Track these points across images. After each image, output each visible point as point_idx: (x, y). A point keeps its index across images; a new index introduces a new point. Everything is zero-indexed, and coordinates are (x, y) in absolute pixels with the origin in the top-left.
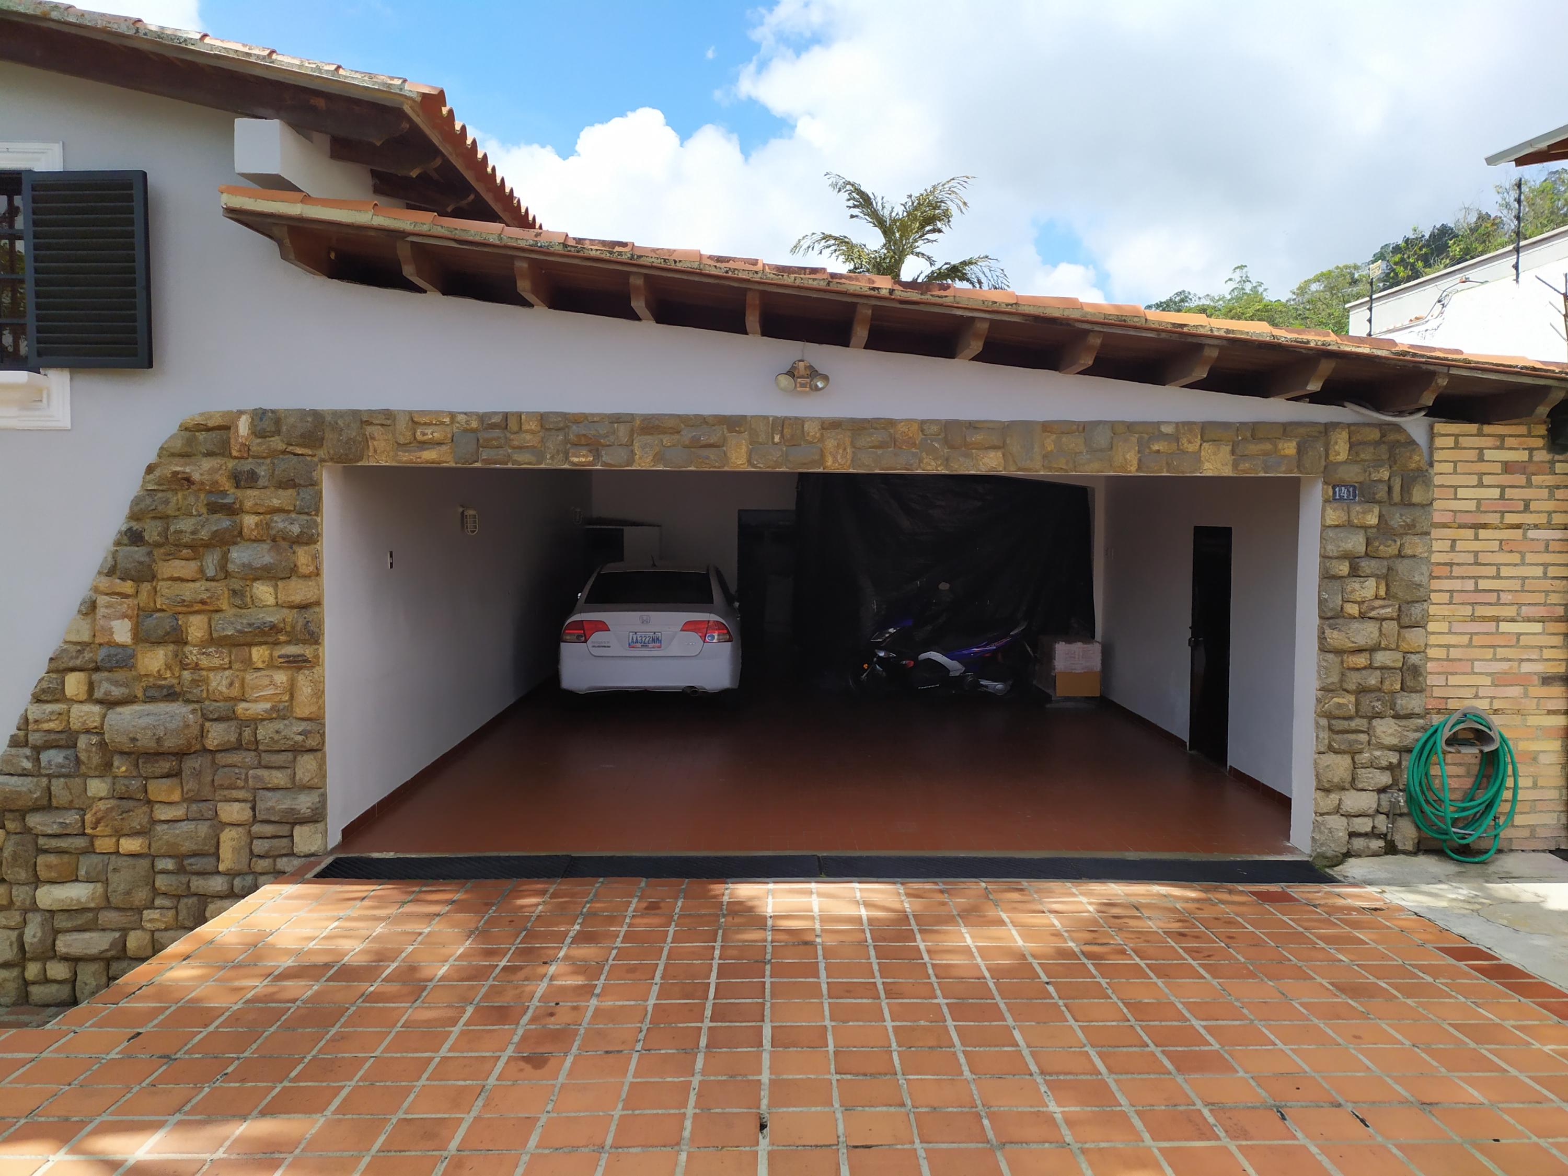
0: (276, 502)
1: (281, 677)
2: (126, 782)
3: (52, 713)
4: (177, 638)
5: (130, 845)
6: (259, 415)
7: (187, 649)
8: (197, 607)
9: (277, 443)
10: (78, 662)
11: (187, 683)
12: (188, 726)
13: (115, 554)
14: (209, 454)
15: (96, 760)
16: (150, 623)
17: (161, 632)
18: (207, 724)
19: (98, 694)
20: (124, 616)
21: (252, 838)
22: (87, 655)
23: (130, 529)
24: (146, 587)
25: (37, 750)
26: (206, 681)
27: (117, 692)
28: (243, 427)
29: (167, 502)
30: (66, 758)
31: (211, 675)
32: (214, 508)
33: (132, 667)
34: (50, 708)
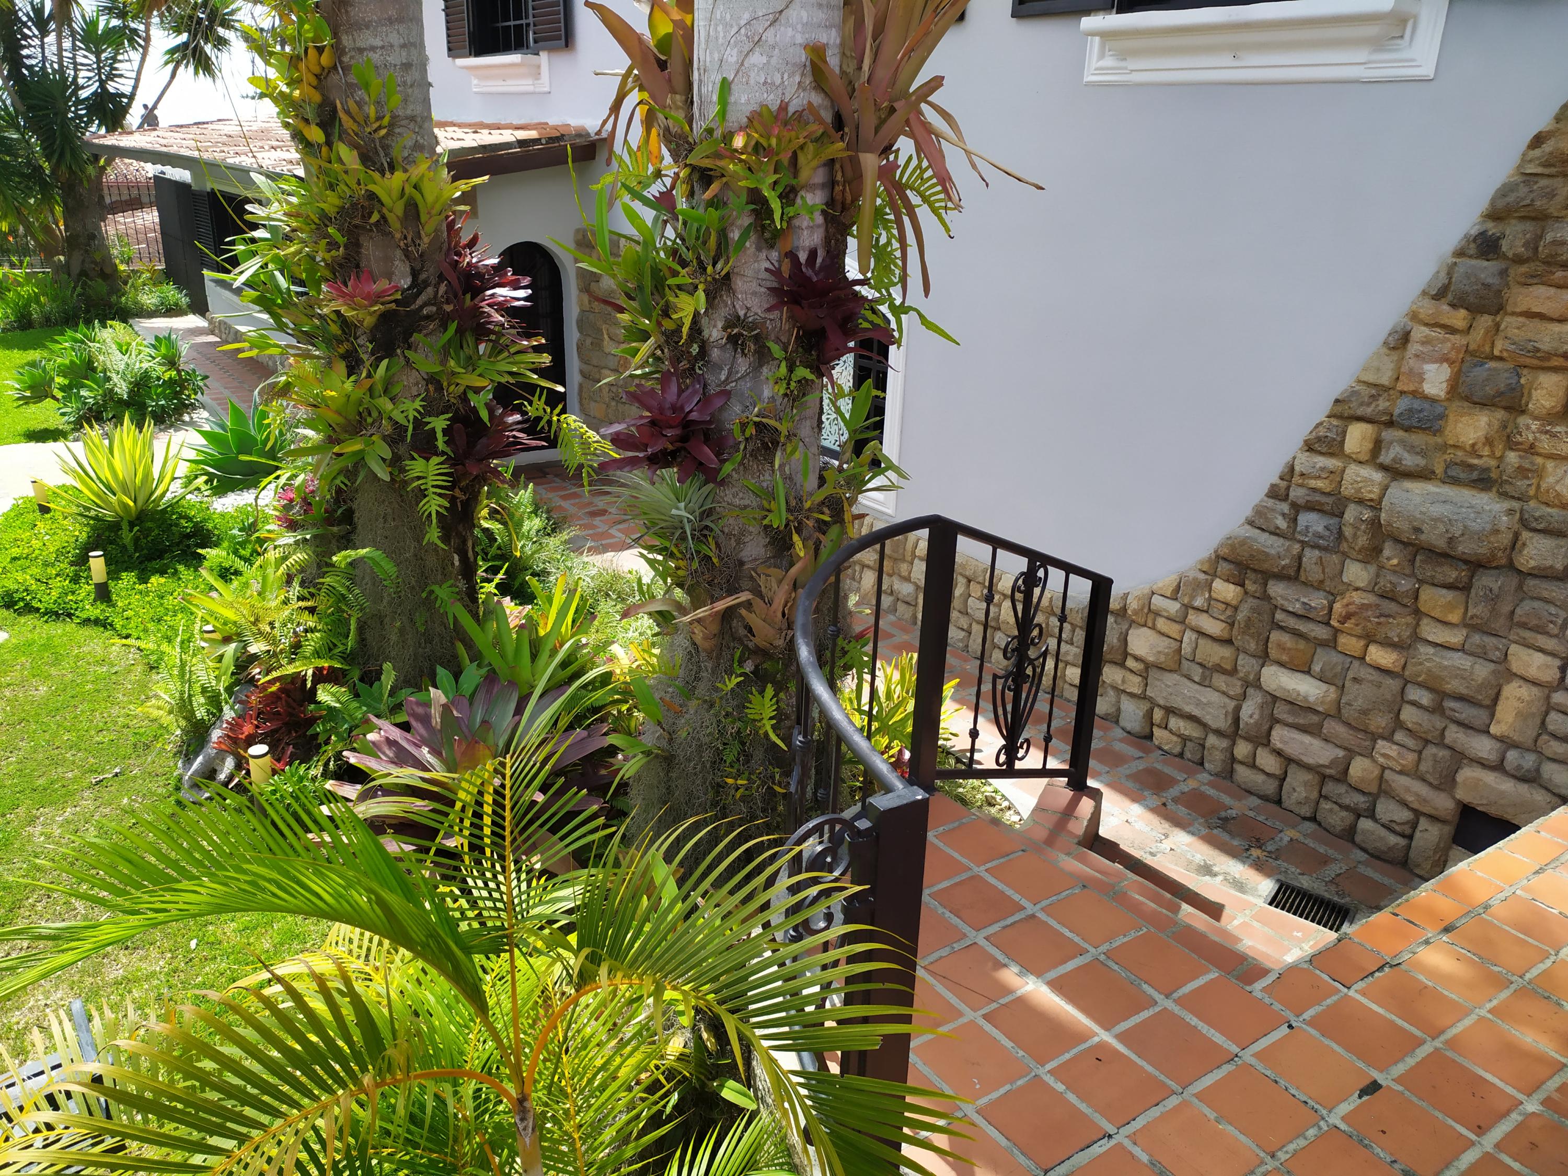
2: (1394, 579)
3: (1323, 469)
4: (1509, 402)
5: (1379, 655)
7: (1523, 420)
8: (1556, 362)
10: (1368, 411)
11: (1510, 470)
12: (1497, 532)
13: (1451, 267)
15: (1363, 540)
16: (1479, 373)
17: (1490, 390)
18: (1525, 535)
20: (1444, 359)
21: (1549, 708)
22: (1383, 404)
23: (1482, 234)
24: (1485, 321)
25: (1297, 508)
26: (1540, 473)
27: (1410, 461)
29: (1552, 195)
30: (1327, 528)
31: (1550, 465)
33: (1437, 432)
34: (1322, 461)
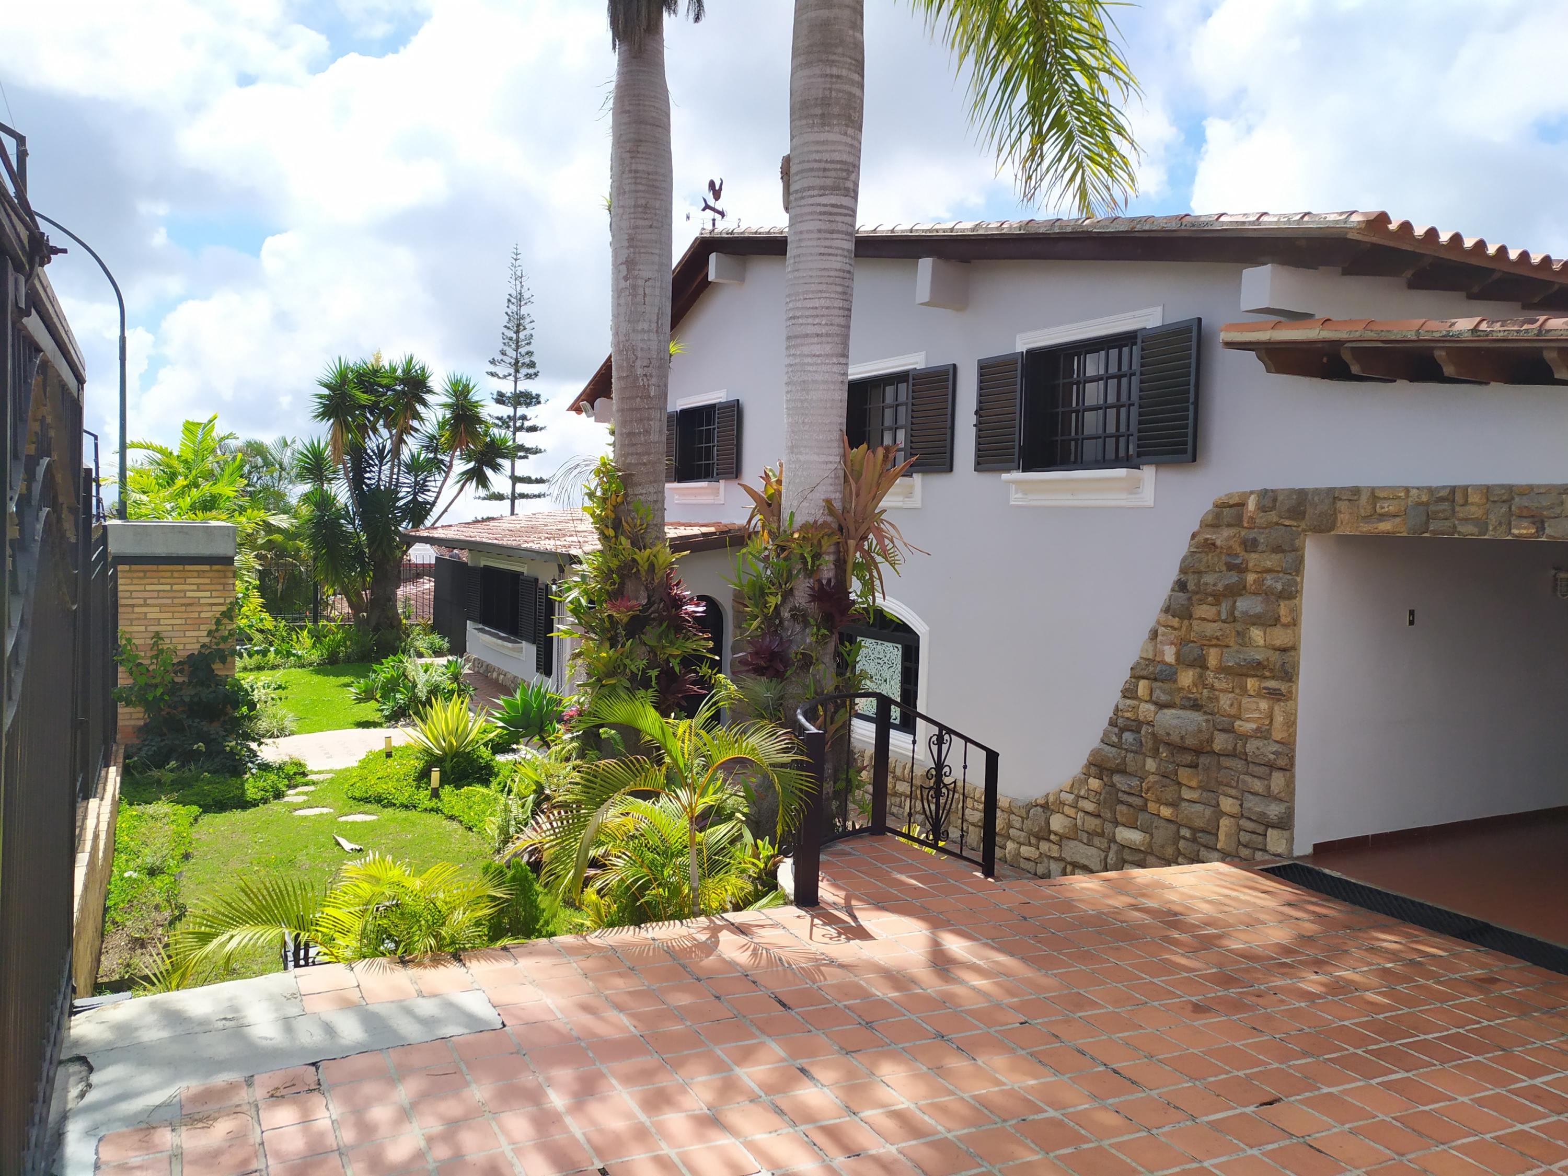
0: (1269, 564)
1: (1264, 705)
2: (1166, 765)
3: (1129, 706)
4: (1200, 663)
5: (1166, 812)
6: (1264, 493)
7: (1208, 672)
8: (1214, 642)
9: (1273, 516)
10: (1145, 673)
11: (1204, 698)
12: (1200, 731)
13: (1170, 597)
14: (1229, 525)
15: (1150, 744)
16: (1186, 649)
17: (1191, 658)
18: (1216, 732)
19: (1154, 698)
20: (1172, 644)
21: (1240, 829)
22: (1151, 669)
23: (1179, 580)
24: (1186, 622)
25: (1122, 730)
26: (1217, 699)
27: (1164, 698)
28: (1251, 505)
29: (1200, 561)
30: (1134, 739)
31: (1221, 695)
32: (1230, 567)
33: (1175, 681)
34: (1129, 702)
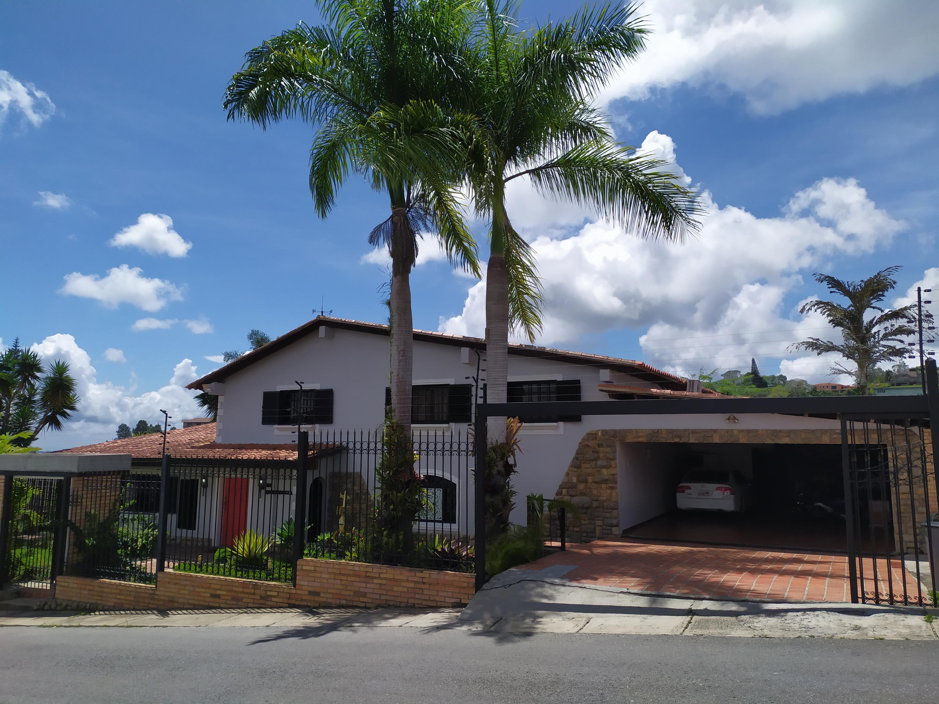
0: (607, 451)
1: (609, 491)
3: (560, 498)
4: (586, 482)
6: (603, 431)
7: (588, 484)
8: (590, 474)
9: (607, 437)
10: (565, 486)
11: (588, 492)
12: (588, 502)
13: (572, 462)
14: (593, 440)
16: (580, 478)
17: (583, 480)
18: (593, 502)
19: (570, 494)
20: (575, 476)
21: (603, 529)
22: (567, 485)
23: (576, 457)
24: (579, 470)
26: (592, 492)
28: (600, 433)
29: (583, 451)
31: (593, 490)
32: (593, 452)
33: (577, 488)
